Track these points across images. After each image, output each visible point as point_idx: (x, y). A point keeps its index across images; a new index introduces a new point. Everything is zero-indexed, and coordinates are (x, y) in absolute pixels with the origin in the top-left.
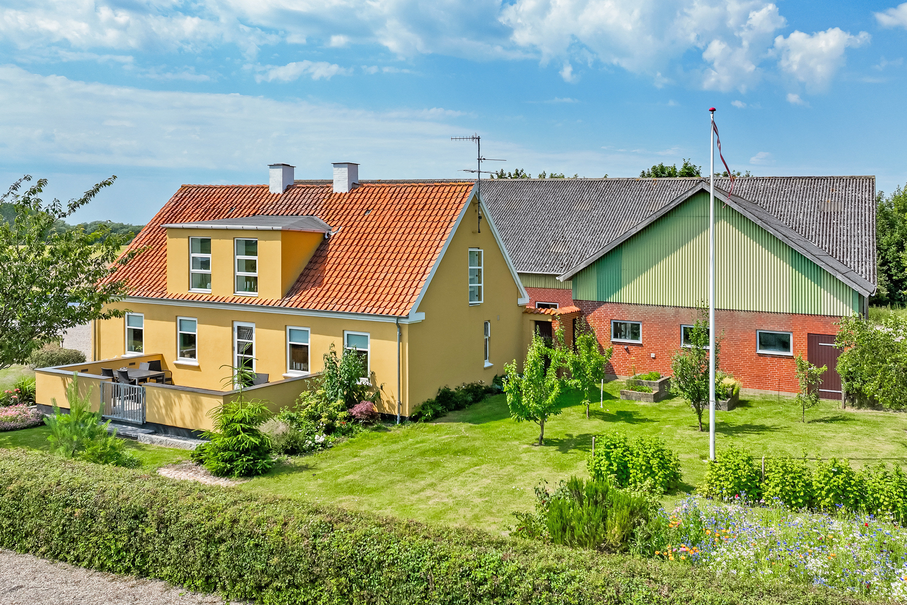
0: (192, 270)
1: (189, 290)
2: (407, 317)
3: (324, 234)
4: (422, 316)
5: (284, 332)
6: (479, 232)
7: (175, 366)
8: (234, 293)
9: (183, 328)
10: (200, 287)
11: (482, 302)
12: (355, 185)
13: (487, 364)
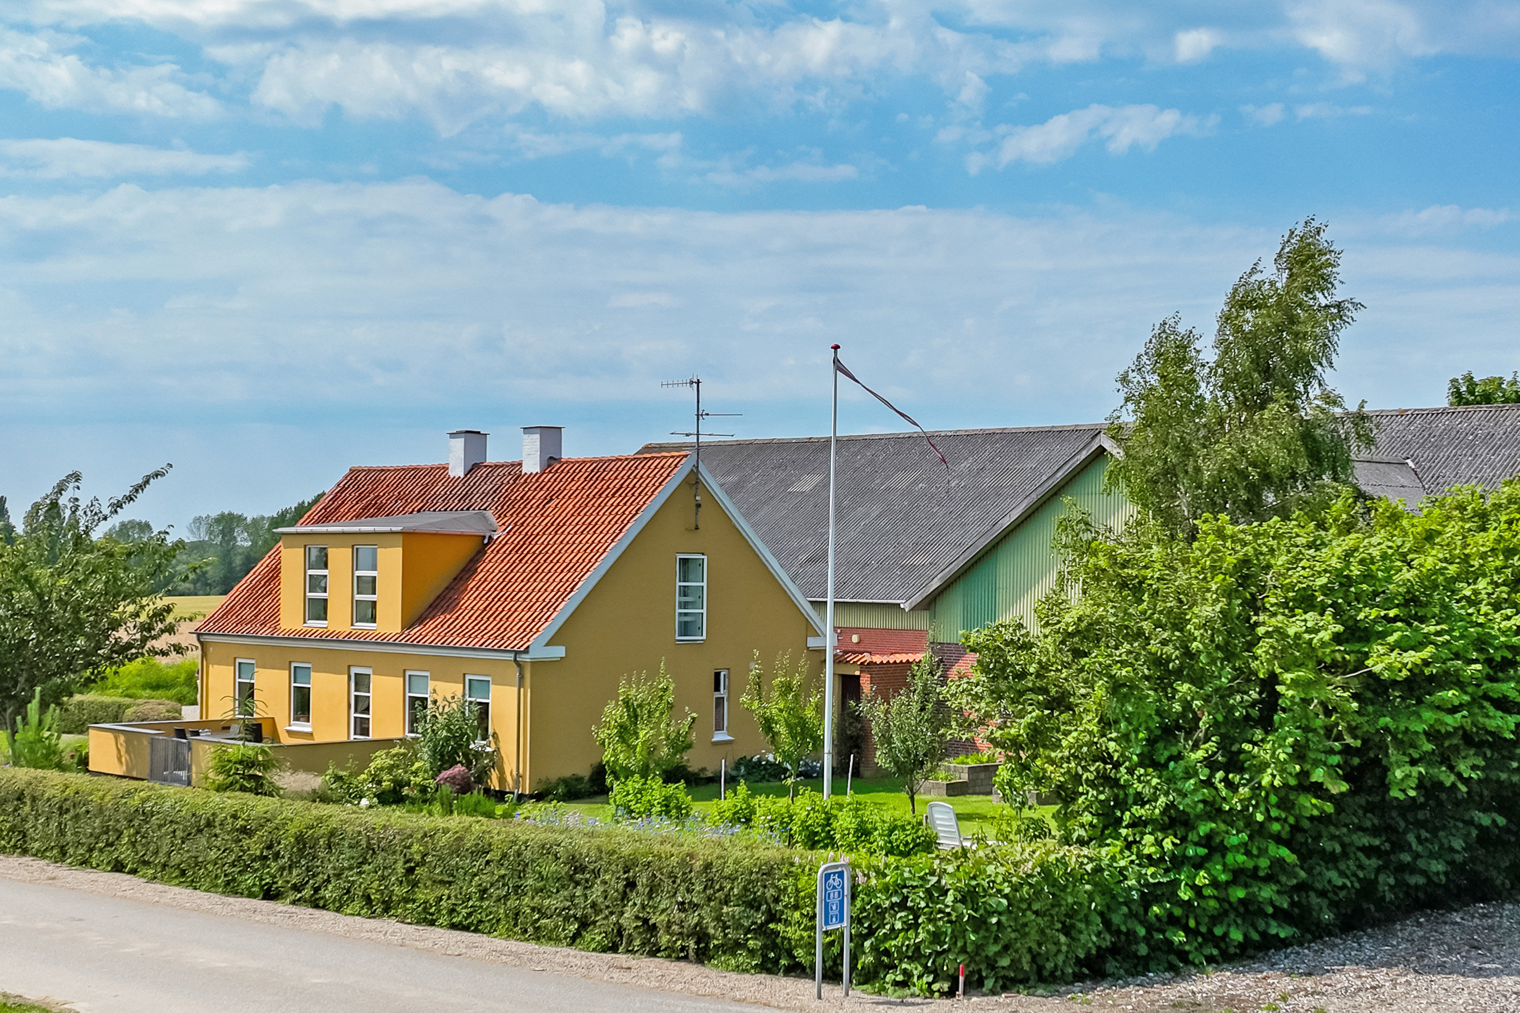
0: (308, 594)
1: (305, 622)
2: (527, 651)
3: (484, 537)
4: (559, 652)
5: (402, 679)
6: (697, 528)
7: (286, 734)
8: (352, 625)
9: (298, 679)
10: (318, 618)
11: (704, 637)
12: (551, 461)
13: (720, 736)
